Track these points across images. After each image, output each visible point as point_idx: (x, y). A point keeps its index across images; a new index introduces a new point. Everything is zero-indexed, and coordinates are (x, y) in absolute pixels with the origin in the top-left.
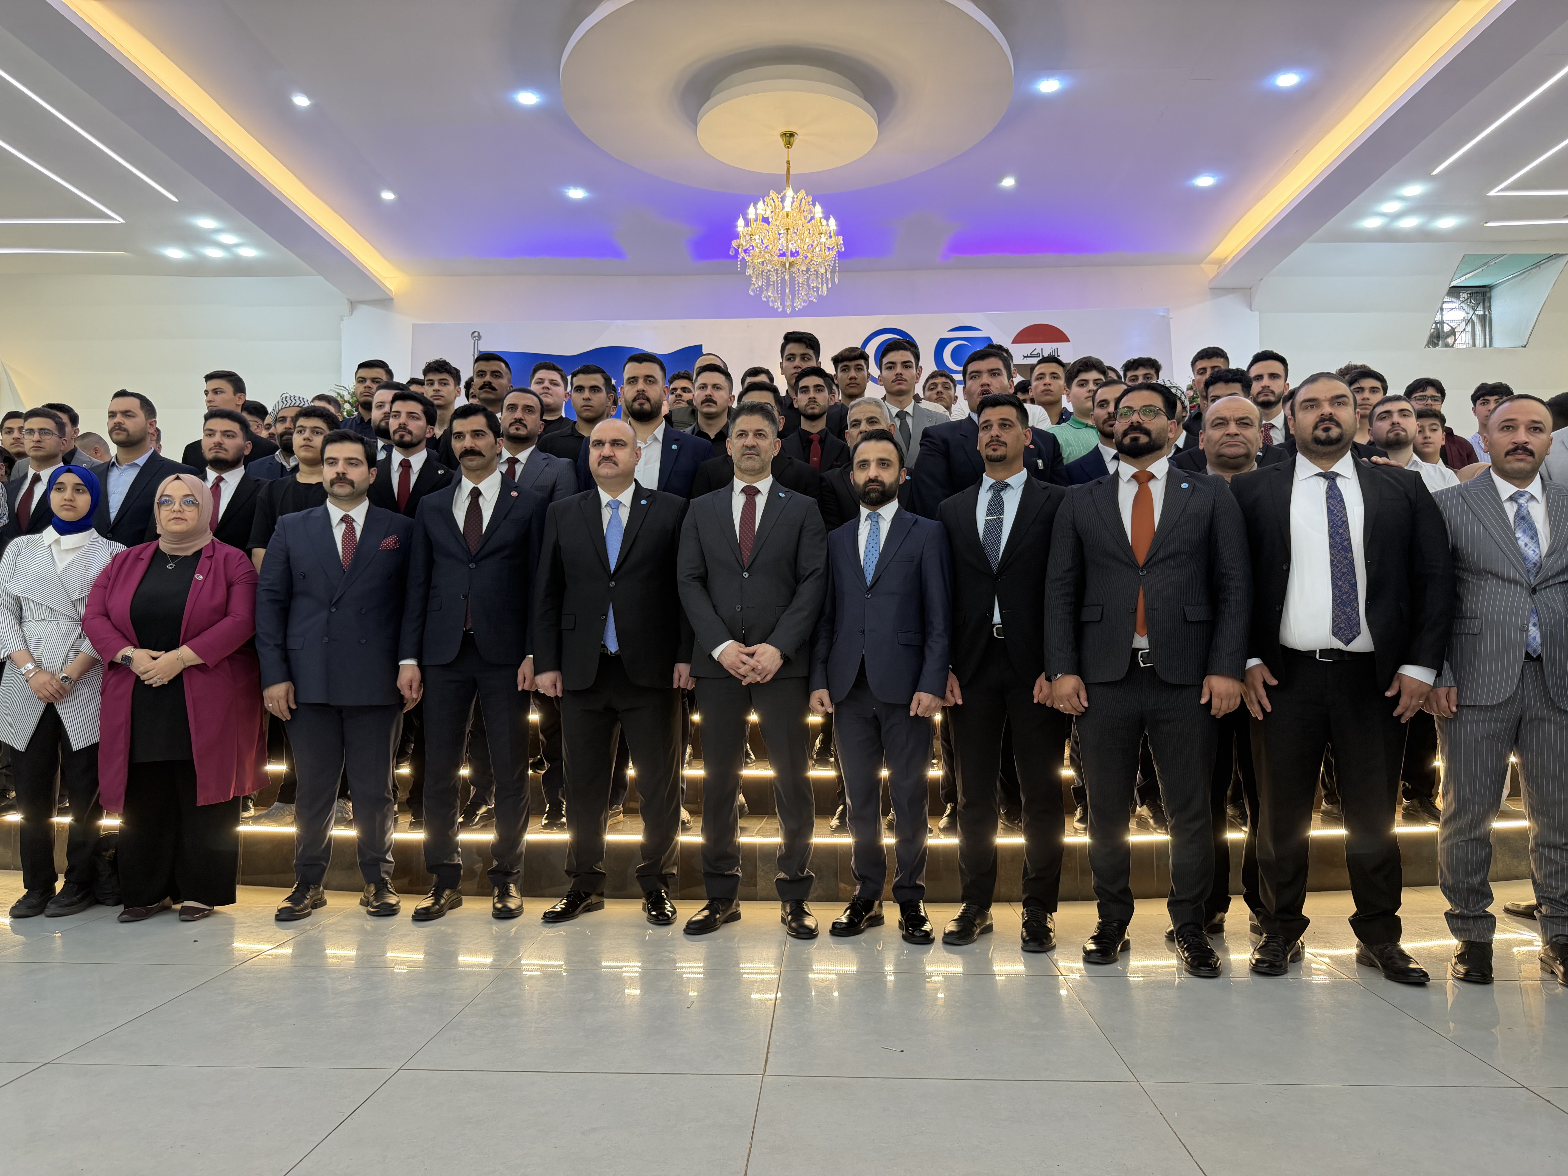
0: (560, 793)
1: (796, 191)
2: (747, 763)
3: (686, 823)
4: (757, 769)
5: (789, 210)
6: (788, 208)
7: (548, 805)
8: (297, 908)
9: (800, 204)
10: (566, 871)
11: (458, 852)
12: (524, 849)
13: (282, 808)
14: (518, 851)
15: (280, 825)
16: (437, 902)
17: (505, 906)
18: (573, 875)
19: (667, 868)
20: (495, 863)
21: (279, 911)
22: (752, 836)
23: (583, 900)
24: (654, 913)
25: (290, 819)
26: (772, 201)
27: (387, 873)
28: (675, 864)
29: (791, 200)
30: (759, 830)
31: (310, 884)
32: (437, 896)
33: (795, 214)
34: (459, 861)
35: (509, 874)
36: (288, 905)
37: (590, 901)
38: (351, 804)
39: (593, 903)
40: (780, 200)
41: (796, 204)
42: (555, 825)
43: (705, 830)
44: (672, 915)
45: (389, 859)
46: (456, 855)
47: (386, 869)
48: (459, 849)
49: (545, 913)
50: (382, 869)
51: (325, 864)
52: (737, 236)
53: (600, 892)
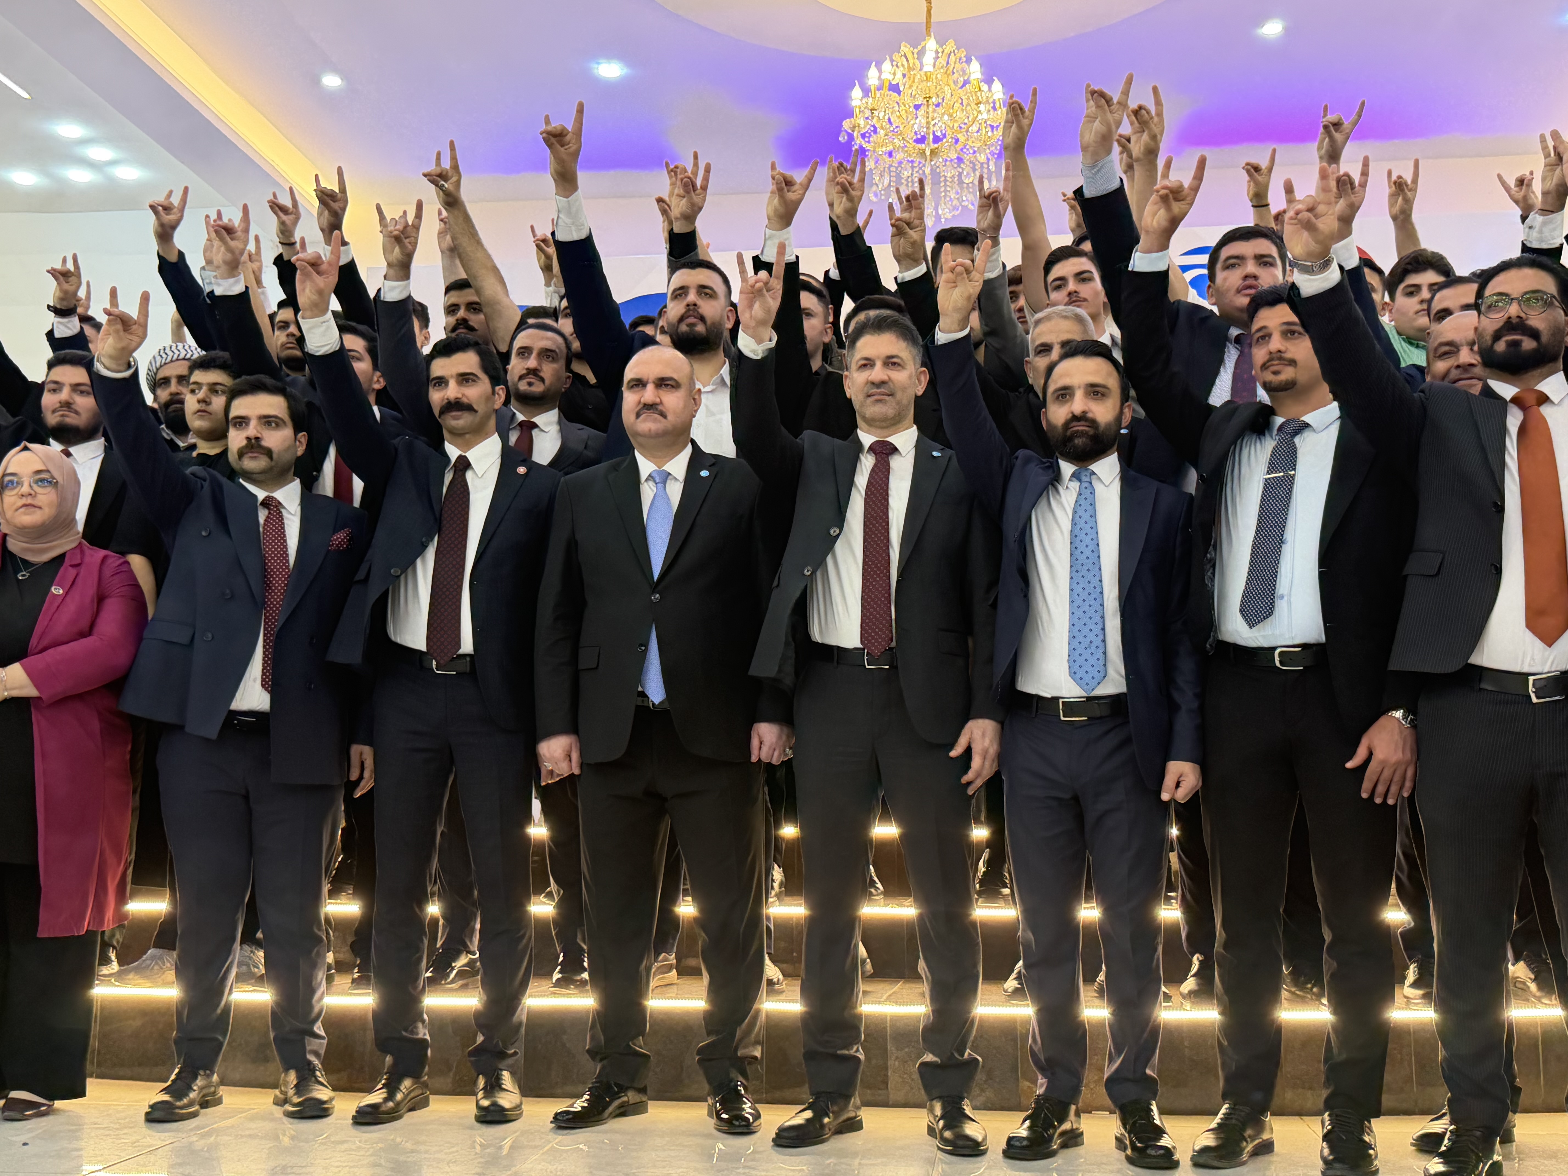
0: (579, 936)
1: (941, 42)
2: (871, 894)
3: (774, 984)
4: (886, 905)
5: (931, 69)
6: (928, 68)
7: (562, 955)
8: (178, 1104)
9: (948, 63)
10: (588, 1051)
11: (423, 1021)
12: (524, 1018)
13: (161, 958)
14: (515, 1019)
15: (156, 985)
16: (390, 1097)
17: (494, 1104)
18: (598, 1058)
19: (745, 1047)
20: (480, 1038)
21: (151, 1107)
22: (879, 1003)
23: (615, 1096)
24: (724, 1116)
25: (171, 975)
26: (903, 58)
27: (316, 1054)
28: (757, 1042)
29: (934, 55)
30: (890, 995)
31: (199, 1069)
32: (392, 1088)
33: (939, 76)
34: (425, 1034)
35: (502, 1055)
36: (166, 1097)
37: (625, 1099)
38: (261, 954)
39: (631, 1102)
40: (916, 56)
41: (942, 61)
42: (573, 982)
43: (806, 992)
44: (754, 1120)
45: (318, 1031)
46: (420, 1025)
47: (315, 1048)
48: (425, 1017)
49: (557, 1114)
50: (308, 1048)
51: (220, 1038)
52: (849, 114)
53: (642, 1086)
